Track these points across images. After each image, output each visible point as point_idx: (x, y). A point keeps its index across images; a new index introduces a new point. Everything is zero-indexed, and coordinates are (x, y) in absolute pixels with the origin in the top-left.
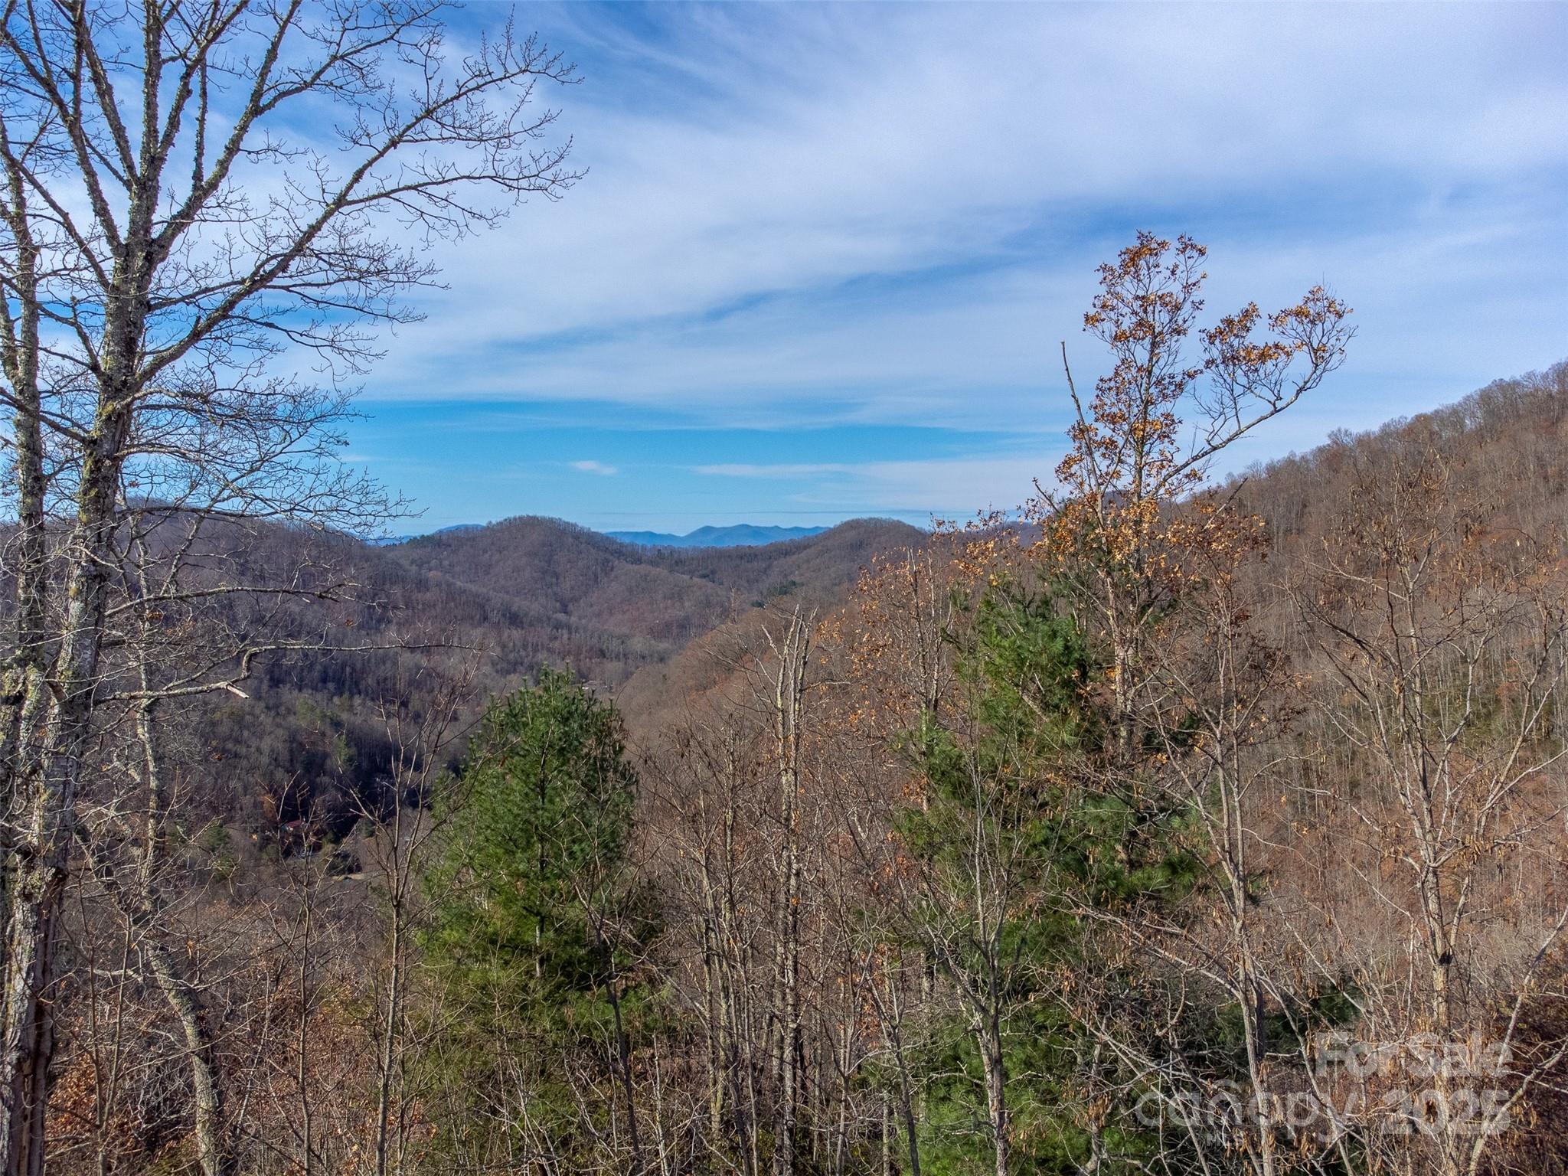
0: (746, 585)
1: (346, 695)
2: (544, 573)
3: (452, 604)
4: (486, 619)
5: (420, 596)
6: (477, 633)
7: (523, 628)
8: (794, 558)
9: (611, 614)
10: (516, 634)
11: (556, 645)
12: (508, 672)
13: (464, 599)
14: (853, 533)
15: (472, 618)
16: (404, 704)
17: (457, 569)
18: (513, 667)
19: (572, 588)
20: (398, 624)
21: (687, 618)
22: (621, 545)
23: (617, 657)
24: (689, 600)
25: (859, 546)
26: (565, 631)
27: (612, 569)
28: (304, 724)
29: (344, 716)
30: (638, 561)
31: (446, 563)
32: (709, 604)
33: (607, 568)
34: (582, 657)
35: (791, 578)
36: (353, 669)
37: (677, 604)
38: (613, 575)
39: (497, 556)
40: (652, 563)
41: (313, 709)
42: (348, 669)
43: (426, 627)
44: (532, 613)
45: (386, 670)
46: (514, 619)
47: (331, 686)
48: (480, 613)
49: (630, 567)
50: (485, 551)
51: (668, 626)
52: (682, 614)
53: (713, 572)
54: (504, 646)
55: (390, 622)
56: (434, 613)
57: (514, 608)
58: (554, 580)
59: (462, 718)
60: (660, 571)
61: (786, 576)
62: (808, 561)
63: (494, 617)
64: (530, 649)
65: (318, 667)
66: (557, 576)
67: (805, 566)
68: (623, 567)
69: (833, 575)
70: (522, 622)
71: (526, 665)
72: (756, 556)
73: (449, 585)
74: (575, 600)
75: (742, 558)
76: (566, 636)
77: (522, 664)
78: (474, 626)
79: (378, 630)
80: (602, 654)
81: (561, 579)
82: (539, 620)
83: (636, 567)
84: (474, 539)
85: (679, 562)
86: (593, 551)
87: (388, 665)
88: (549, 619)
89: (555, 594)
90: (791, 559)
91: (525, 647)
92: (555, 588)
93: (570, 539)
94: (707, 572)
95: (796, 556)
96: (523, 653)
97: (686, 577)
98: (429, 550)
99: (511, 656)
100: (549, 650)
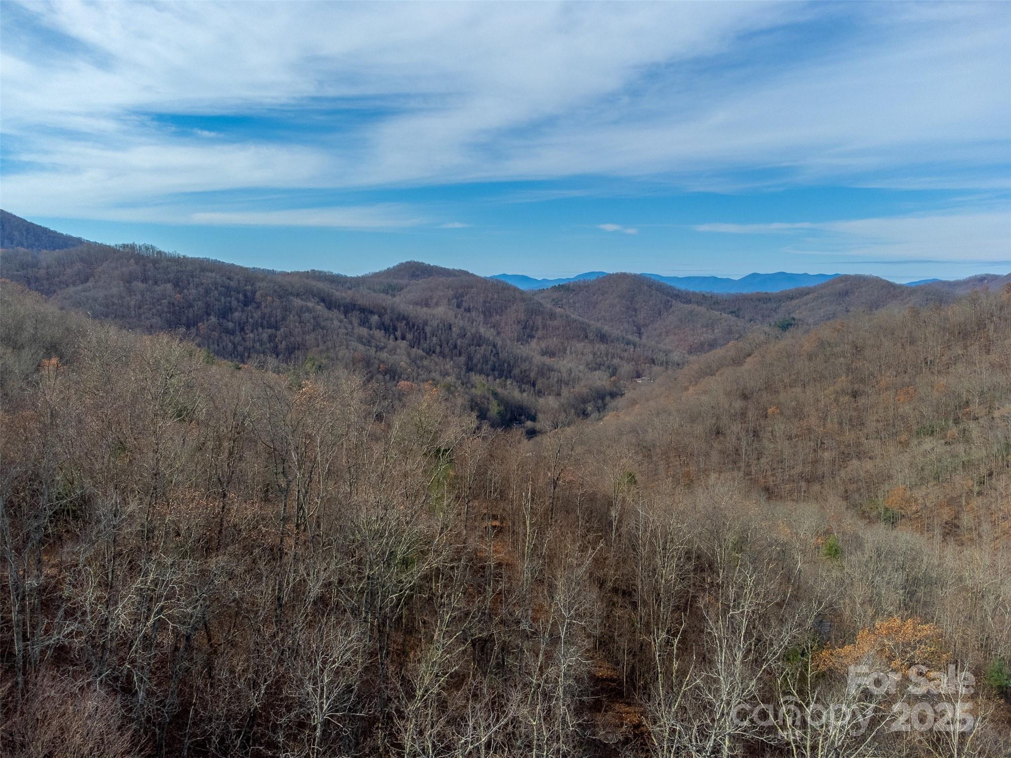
0: (760, 318)
1: (503, 378)
2: (628, 308)
3: (568, 328)
4: (587, 337)
5: (551, 323)
6: (580, 346)
7: (607, 343)
8: (796, 301)
9: (667, 335)
10: (603, 347)
11: (626, 354)
12: (595, 370)
13: (575, 325)
14: (841, 285)
15: (579, 336)
16: (534, 385)
17: (577, 305)
18: (598, 367)
19: (645, 318)
20: (539, 338)
21: (715, 340)
22: (679, 291)
23: (662, 364)
24: (718, 328)
25: (844, 294)
26: (632, 347)
27: (671, 306)
28: (479, 393)
29: (499, 390)
30: (689, 302)
31: (571, 301)
32: (730, 332)
33: (667, 306)
34: (639, 363)
35: (792, 315)
36: (509, 365)
37: (710, 331)
38: (671, 310)
39: (601, 298)
40: (699, 303)
41: (484, 385)
42: (506, 365)
43: (553, 342)
44: (613, 335)
45: (526, 366)
46: (603, 338)
47: (496, 373)
48: (582, 333)
49: (682, 305)
50: (594, 294)
51: (702, 344)
52: (712, 337)
53: (739, 310)
54: (595, 354)
55: (534, 337)
56: (558, 332)
57: (604, 331)
58: (634, 313)
59: (563, 395)
60: (702, 309)
61: (790, 313)
62: (807, 304)
63: (591, 336)
64: (610, 356)
65: (491, 363)
66: (635, 310)
67: (804, 307)
68: (678, 305)
69: (822, 314)
70: (607, 340)
71: (606, 366)
72: (770, 300)
73: (567, 317)
74: (646, 325)
75: (760, 301)
76: (632, 350)
77: (604, 365)
78: (579, 341)
79: (527, 341)
80: (653, 361)
81: (638, 312)
82: (618, 339)
83: (686, 306)
84: (588, 287)
85: (717, 303)
86: (659, 295)
87: (527, 363)
88: (623, 338)
89: (634, 321)
90: (795, 302)
91: (607, 355)
92: (634, 318)
93: (646, 287)
94: (735, 309)
95: (798, 300)
96: (605, 359)
97: (718, 313)
98: (562, 293)
99: (598, 360)
100: (621, 358)
